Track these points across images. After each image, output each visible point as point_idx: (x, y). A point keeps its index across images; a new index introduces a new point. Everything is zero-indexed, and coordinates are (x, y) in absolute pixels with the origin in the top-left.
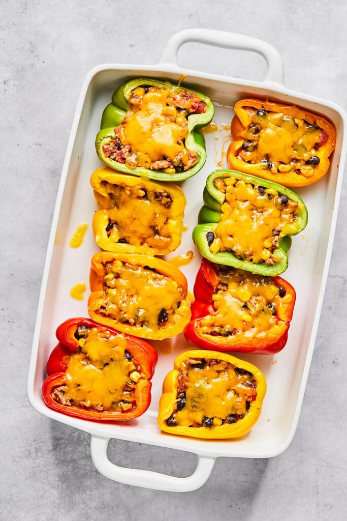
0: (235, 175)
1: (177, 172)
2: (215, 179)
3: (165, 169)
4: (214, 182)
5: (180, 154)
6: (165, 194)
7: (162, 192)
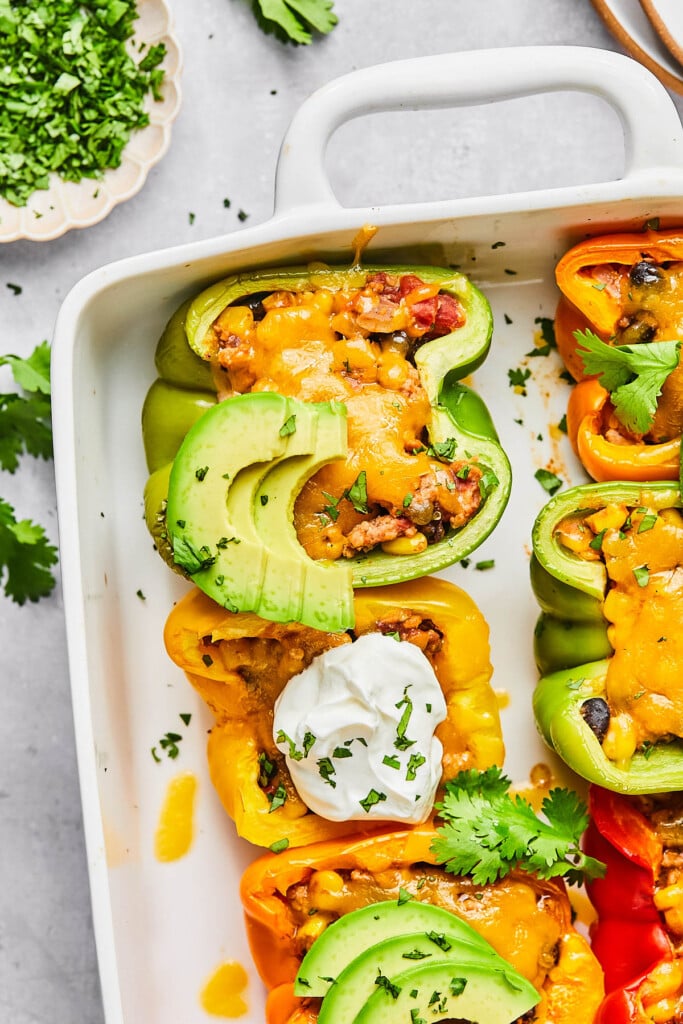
0: (616, 495)
1: (432, 540)
2: (557, 527)
3: (389, 542)
4: (557, 535)
5: (425, 481)
6: (416, 621)
7: (403, 618)
